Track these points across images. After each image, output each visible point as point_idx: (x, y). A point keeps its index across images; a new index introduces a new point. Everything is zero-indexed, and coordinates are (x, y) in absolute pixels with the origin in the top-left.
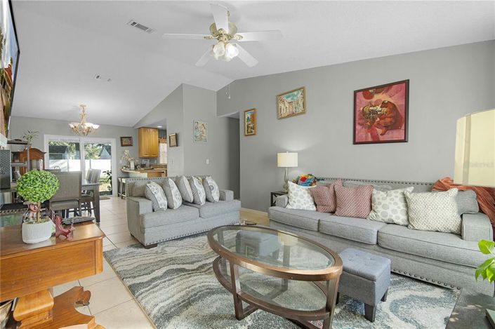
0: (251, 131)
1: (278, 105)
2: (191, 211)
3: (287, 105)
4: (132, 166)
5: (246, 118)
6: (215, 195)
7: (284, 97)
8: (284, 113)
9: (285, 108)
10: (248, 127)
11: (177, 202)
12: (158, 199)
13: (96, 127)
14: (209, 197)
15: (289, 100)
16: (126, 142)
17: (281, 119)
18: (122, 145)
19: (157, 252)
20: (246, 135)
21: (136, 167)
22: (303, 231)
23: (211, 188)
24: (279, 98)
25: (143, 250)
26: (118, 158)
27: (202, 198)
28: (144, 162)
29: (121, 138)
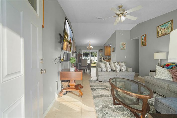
0: (144, 44)
1: (157, 31)
2: (114, 73)
3: (162, 30)
4: (102, 58)
5: (142, 39)
6: (124, 69)
7: (160, 27)
8: (160, 34)
9: (161, 32)
10: (143, 42)
11: (109, 70)
12: (103, 68)
13: (93, 47)
14: (121, 69)
15: (163, 28)
16: (101, 51)
17: (158, 37)
18: (100, 52)
19: (101, 83)
20: (142, 46)
21: (103, 59)
22: (160, 88)
23: (122, 66)
24: (158, 28)
25: (98, 82)
26: (99, 56)
27: (118, 69)
28: (106, 57)
29: (100, 50)
